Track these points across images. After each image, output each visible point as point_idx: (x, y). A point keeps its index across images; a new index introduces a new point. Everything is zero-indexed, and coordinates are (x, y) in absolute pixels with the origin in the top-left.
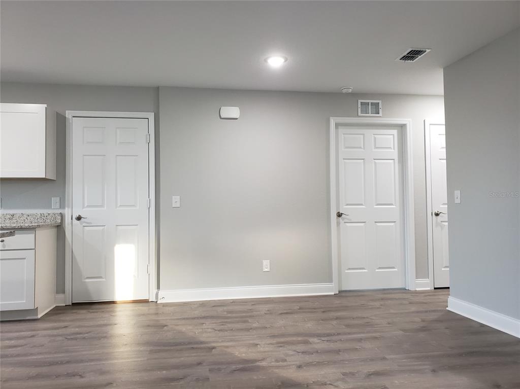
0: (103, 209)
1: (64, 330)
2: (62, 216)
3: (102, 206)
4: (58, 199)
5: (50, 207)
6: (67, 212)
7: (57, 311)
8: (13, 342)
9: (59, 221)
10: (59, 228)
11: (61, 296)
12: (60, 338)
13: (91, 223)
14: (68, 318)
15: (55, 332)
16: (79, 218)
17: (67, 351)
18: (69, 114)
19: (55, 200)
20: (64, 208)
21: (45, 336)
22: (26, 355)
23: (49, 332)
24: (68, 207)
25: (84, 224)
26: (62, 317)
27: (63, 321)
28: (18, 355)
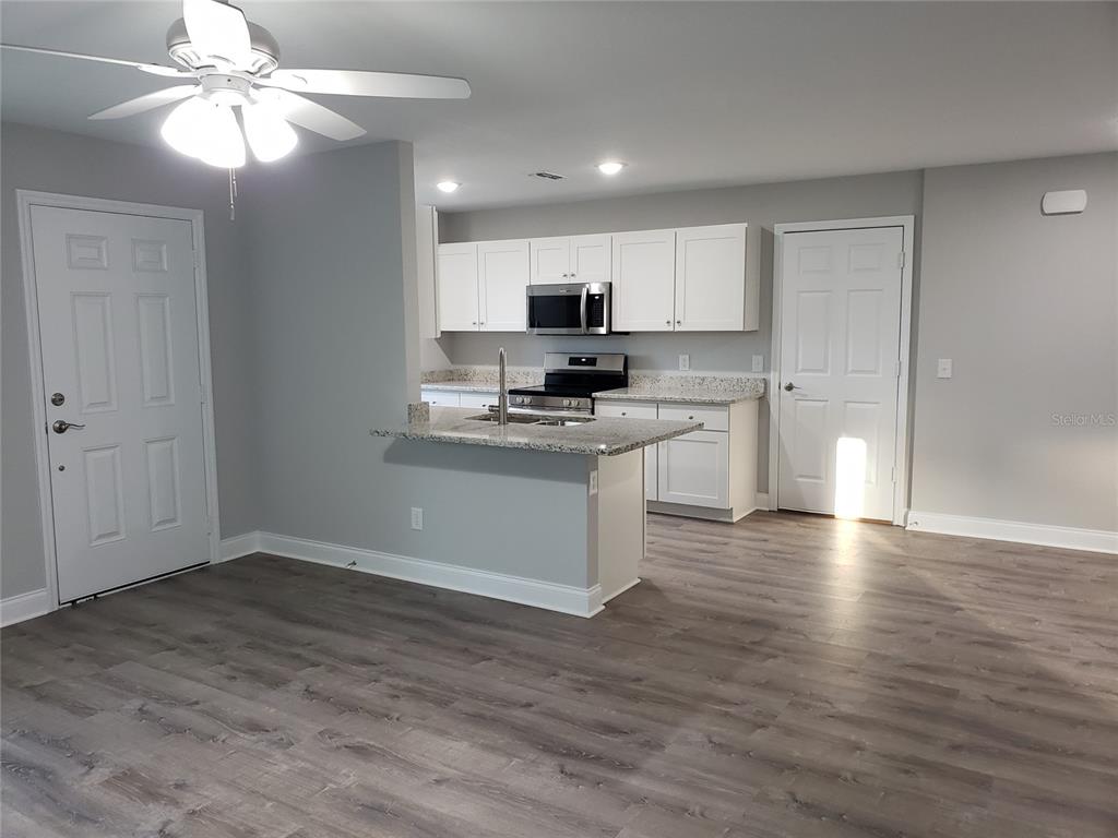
0: (825, 375)
1: (763, 543)
2: (766, 383)
3: (823, 371)
4: (761, 358)
5: (749, 369)
6: (773, 378)
7: (758, 516)
8: (704, 546)
9: (762, 391)
10: (763, 401)
11: (764, 496)
12: (758, 553)
13: (806, 395)
14: (769, 530)
15: (751, 544)
16: (790, 388)
17: (763, 570)
18: (779, 229)
19: (757, 360)
20: (769, 372)
21: (738, 546)
22: (715, 564)
23: (746, 543)
24: (775, 370)
25: (797, 397)
26: (763, 526)
27: (764, 532)
28: (709, 562)
